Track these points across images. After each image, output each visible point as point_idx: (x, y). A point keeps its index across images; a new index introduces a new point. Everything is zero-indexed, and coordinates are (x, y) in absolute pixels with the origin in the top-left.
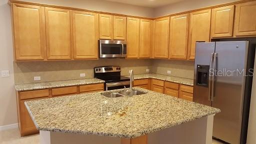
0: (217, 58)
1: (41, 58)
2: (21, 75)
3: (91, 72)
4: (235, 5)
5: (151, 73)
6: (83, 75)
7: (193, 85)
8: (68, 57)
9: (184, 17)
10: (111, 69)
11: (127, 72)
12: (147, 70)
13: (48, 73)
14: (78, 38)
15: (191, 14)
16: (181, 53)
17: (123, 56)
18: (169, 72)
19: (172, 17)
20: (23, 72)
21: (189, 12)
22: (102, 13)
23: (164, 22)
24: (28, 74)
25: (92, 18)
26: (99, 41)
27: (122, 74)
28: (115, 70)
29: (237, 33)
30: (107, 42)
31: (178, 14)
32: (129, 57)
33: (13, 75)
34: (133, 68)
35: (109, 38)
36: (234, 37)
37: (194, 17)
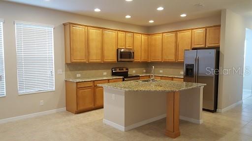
0: (198, 59)
1: (85, 61)
2: (69, 72)
3: (110, 71)
4: (206, 28)
5: (146, 73)
6: (105, 74)
7: (183, 77)
8: (100, 61)
9: (173, 35)
10: (123, 70)
11: (132, 72)
12: (144, 71)
13: (85, 72)
14: (106, 47)
15: (178, 32)
16: (171, 58)
17: (132, 60)
18: (161, 71)
19: (164, 34)
20: (70, 70)
21: (177, 31)
22: (119, 31)
23: (159, 37)
24: (73, 72)
25: (114, 34)
26: (118, 50)
27: (129, 73)
28: (125, 70)
29: (208, 45)
30: (122, 50)
31: (168, 32)
32: (135, 61)
33: (64, 73)
34: (136, 69)
35: (123, 47)
36: (206, 47)
37: (180, 35)
